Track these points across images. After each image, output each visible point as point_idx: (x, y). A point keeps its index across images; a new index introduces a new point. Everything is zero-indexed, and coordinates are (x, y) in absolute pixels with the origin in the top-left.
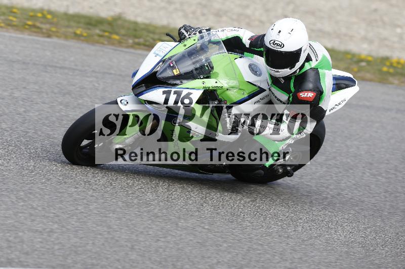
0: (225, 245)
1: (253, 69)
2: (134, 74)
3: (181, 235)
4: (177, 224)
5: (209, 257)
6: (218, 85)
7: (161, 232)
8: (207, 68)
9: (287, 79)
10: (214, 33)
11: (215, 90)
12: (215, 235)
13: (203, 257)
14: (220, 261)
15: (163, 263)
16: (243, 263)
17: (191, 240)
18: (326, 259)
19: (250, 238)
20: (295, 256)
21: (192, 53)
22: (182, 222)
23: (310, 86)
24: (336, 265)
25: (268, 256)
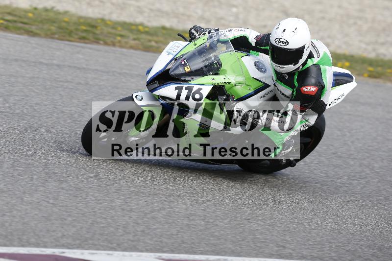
0: (70, 219)
1: (259, 66)
2: (149, 72)
3: (27, 209)
4: (22, 199)
5: (54, 231)
6: (227, 81)
7: (7, 206)
8: (216, 66)
9: (291, 74)
10: (222, 33)
11: (223, 86)
12: (60, 210)
13: (48, 231)
14: (65, 234)
15: (10, 237)
16: (87, 236)
17: (36, 214)
18: (168, 231)
19: (94, 212)
20: (138, 229)
21: (202, 52)
22: (27, 196)
23: (313, 81)
24: (178, 237)
25: (112, 229)
